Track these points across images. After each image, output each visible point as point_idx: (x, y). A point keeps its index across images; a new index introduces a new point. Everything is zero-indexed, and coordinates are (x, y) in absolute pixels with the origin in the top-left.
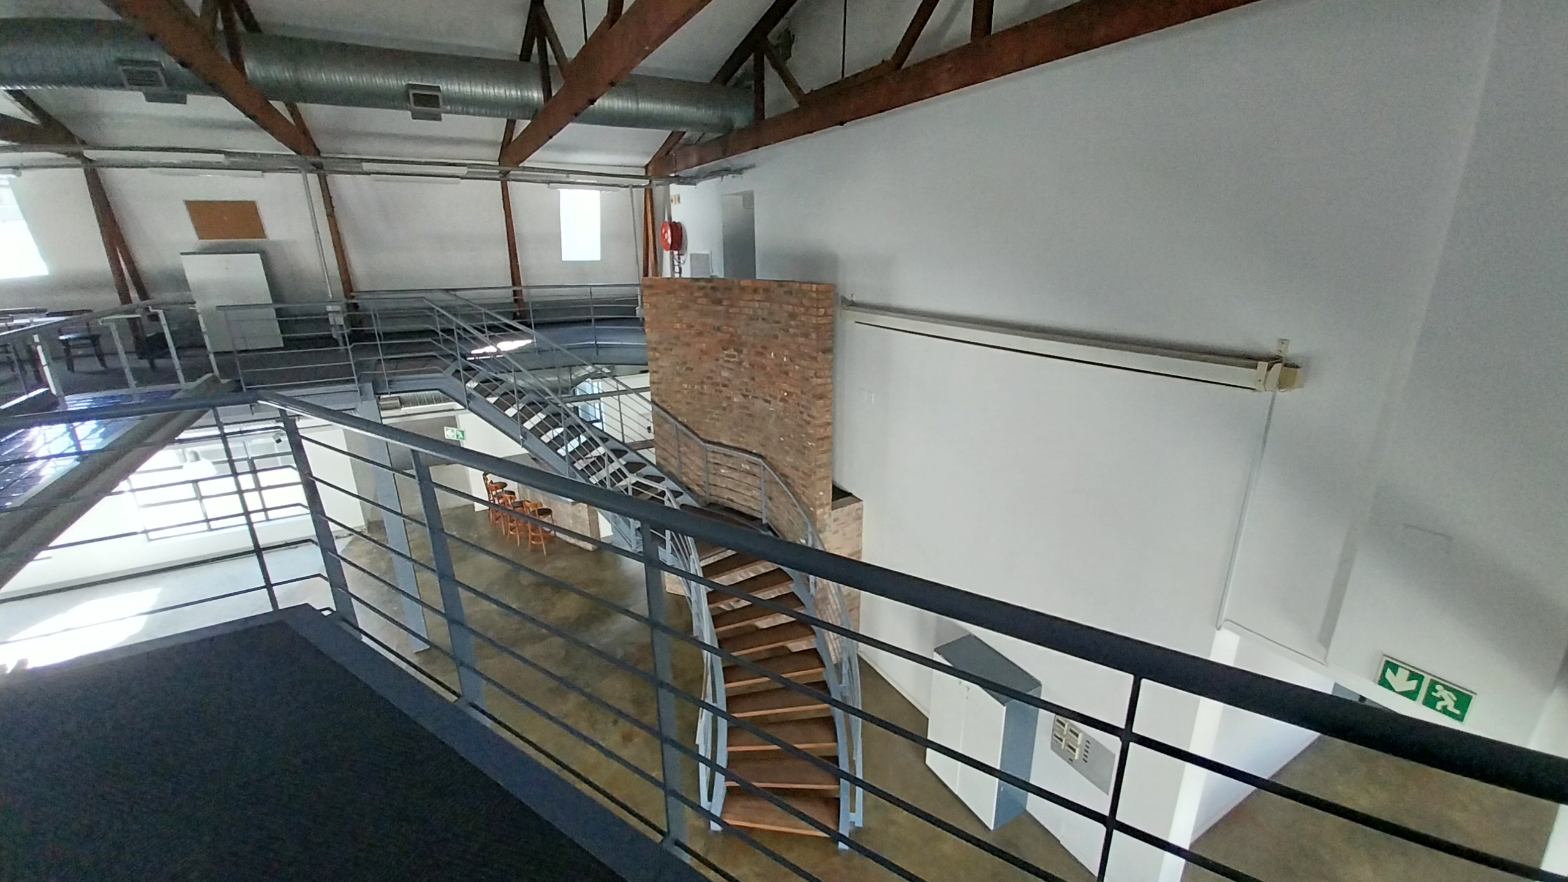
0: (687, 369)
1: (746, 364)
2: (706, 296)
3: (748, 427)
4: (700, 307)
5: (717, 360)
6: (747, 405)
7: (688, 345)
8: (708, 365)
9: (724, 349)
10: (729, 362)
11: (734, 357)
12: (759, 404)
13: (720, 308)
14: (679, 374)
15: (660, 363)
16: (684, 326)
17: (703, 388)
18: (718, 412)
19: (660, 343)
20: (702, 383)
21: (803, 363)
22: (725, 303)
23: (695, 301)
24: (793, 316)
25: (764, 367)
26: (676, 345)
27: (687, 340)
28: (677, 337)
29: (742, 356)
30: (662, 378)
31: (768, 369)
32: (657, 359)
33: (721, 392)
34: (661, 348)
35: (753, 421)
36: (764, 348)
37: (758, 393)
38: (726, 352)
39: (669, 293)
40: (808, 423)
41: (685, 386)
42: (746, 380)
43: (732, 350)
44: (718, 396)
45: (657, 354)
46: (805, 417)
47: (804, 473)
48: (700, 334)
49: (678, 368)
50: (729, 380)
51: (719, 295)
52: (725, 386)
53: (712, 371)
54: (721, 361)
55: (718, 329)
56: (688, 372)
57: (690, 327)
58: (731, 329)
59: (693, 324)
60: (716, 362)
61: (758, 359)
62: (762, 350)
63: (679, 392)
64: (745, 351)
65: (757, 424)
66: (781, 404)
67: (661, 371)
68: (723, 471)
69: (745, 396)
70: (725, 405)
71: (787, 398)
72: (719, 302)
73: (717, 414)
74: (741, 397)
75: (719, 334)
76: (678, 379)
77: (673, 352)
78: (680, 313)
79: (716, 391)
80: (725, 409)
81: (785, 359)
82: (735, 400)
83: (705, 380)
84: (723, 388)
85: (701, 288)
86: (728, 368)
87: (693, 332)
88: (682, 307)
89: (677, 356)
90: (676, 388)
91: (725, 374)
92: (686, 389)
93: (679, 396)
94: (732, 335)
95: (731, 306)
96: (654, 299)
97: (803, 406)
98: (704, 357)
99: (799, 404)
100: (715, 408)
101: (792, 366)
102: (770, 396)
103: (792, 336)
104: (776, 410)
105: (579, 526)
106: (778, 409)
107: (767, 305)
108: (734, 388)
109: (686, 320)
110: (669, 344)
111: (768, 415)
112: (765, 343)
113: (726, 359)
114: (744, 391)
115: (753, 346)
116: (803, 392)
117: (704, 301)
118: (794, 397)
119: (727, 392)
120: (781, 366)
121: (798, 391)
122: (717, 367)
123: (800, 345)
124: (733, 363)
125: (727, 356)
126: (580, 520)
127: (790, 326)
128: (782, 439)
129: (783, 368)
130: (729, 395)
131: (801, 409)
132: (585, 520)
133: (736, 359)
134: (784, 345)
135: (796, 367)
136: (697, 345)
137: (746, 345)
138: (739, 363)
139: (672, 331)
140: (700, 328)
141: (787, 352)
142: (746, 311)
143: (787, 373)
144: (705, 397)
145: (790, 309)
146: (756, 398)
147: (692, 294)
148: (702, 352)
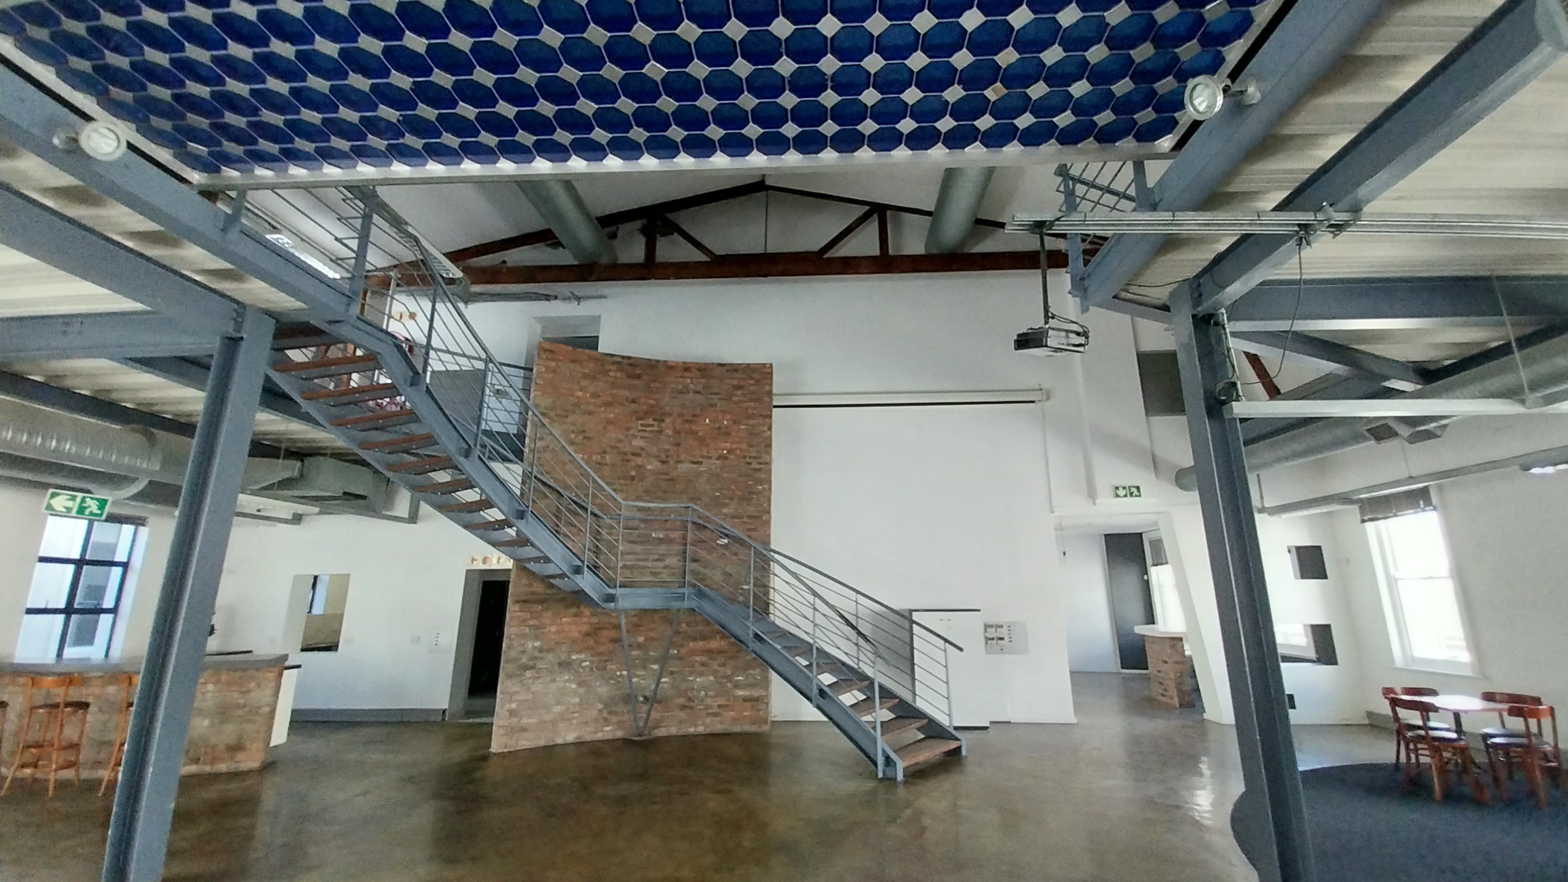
0: (584, 438)
1: (669, 432)
2: (621, 370)
3: (665, 492)
4: (611, 380)
5: (628, 429)
6: (664, 470)
7: (590, 413)
8: (614, 434)
9: (638, 419)
10: (645, 431)
11: (652, 426)
12: (684, 467)
13: (637, 382)
14: (573, 443)
16: (589, 395)
17: (603, 458)
19: (552, 409)
20: (605, 452)
21: (751, 422)
22: (644, 378)
23: (606, 373)
24: (737, 388)
25: (693, 433)
26: (574, 412)
27: (591, 408)
28: (577, 405)
29: (663, 425)
31: (700, 434)
33: (628, 461)
34: (552, 414)
35: (674, 486)
36: (695, 416)
37: (683, 457)
38: (640, 422)
39: (573, 361)
40: (759, 470)
42: (667, 447)
43: (651, 420)
44: (624, 466)
46: (754, 466)
47: (750, 517)
48: (608, 404)
49: (573, 436)
50: (642, 449)
51: (638, 371)
52: (633, 454)
53: (620, 441)
54: (631, 432)
55: (633, 401)
56: (586, 442)
57: (595, 396)
58: (652, 402)
59: (601, 394)
60: (626, 432)
61: (687, 426)
62: (691, 418)
63: (569, 462)
64: (668, 420)
65: (679, 487)
66: (719, 462)
69: (663, 462)
70: (633, 473)
71: (727, 455)
72: (639, 377)
73: (621, 484)
74: (659, 464)
75: (633, 406)
77: (567, 420)
78: (584, 383)
79: (623, 460)
80: (633, 478)
81: (725, 423)
82: (649, 467)
83: (608, 449)
84: (633, 458)
85: (614, 363)
86: (642, 437)
87: (599, 401)
88: (585, 376)
89: (573, 424)
91: (638, 443)
93: (568, 467)
94: (652, 406)
95: (654, 381)
96: (553, 364)
97: (750, 457)
98: (610, 427)
99: (745, 457)
100: (619, 478)
101: (736, 428)
102: (702, 457)
103: (736, 403)
104: (710, 469)
105: (229, 728)
106: (713, 467)
107: (703, 380)
108: (649, 455)
109: (591, 389)
110: (565, 411)
111: (699, 475)
112: (698, 411)
113: (640, 428)
114: (663, 458)
115: (681, 415)
116: (750, 446)
117: (619, 374)
118: (738, 452)
119: (639, 461)
120: (719, 428)
121: (744, 446)
122: (626, 436)
123: (747, 409)
124: (651, 431)
125: (642, 425)
126: (240, 712)
127: (736, 395)
128: (718, 494)
129: (723, 430)
130: (639, 463)
131: (748, 460)
132: (259, 708)
133: (655, 428)
134: (724, 412)
135: (742, 427)
136: (603, 415)
137: (670, 415)
138: (660, 432)
139: (572, 398)
140: (609, 399)
141: (728, 417)
142: (674, 386)
143: (728, 434)
144: (606, 467)
145: (735, 382)
146: (679, 462)
147: (603, 365)
148: (609, 422)
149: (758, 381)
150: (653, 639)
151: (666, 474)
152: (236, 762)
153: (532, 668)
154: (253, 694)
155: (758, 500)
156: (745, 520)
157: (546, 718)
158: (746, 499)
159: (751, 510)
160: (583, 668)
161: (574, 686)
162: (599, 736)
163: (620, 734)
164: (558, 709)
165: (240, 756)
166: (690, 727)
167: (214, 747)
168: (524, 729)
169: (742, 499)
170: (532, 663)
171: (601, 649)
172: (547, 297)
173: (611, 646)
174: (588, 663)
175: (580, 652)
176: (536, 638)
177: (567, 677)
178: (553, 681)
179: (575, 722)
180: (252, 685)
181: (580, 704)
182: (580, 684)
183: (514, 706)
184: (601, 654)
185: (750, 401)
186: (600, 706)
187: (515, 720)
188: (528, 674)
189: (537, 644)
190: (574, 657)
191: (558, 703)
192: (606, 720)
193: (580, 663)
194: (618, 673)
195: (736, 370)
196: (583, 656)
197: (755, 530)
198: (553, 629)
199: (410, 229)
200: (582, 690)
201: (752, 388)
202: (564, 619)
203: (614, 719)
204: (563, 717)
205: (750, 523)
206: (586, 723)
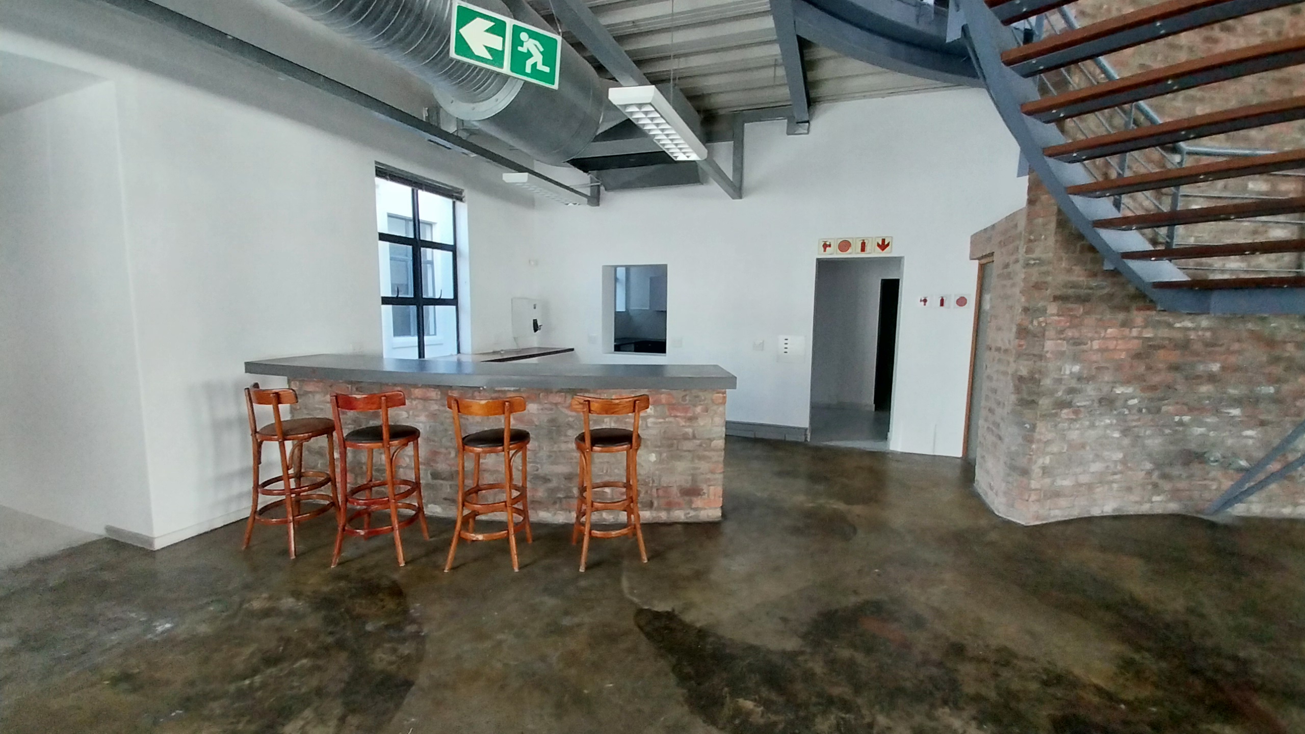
105: (681, 466)
126: (688, 445)
132: (711, 440)
150: (1236, 369)
152: (696, 509)
153: (1069, 405)
154: (701, 422)
157: (1084, 479)
160: (1130, 408)
161: (1116, 435)
162: (1145, 508)
163: (1173, 507)
164: (1096, 467)
165: (698, 502)
166: (1284, 507)
167: (667, 489)
168: (1057, 494)
170: (1069, 398)
171: (1156, 379)
173: (1167, 377)
174: (1135, 401)
175: (1127, 382)
176: (1076, 359)
177: (1108, 421)
178: (1092, 426)
179: (1115, 486)
180: (699, 409)
181: (1124, 462)
182: (1125, 432)
183: (1047, 460)
184: (1153, 388)
186: (1149, 466)
187: (1047, 481)
188: (1065, 413)
189: (1076, 368)
190: (1118, 392)
191: (1098, 457)
192: (1155, 486)
193: (1126, 401)
194: (1177, 419)
196: (1129, 390)
198: (1096, 345)
200: (1126, 442)
202: (1109, 331)
203: (1167, 486)
204: (1102, 479)
206: (1129, 489)
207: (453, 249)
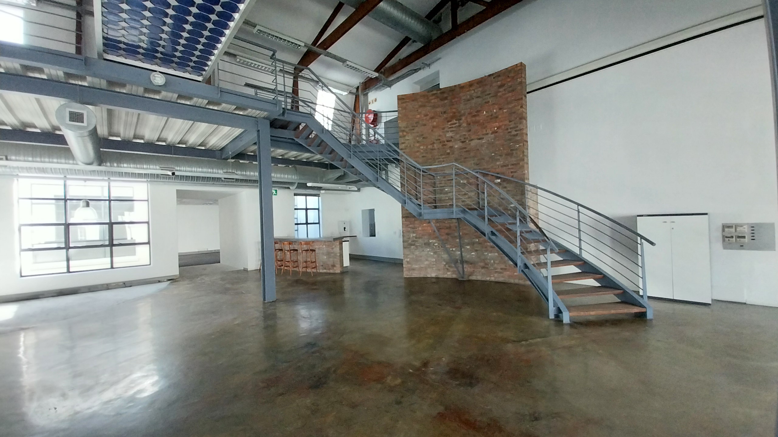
0: (423, 138)
1: (465, 125)
2: (437, 97)
3: (466, 158)
5: (443, 129)
6: (464, 146)
7: (425, 125)
8: (437, 133)
9: (448, 122)
10: (452, 127)
11: (456, 123)
12: (474, 143)
13: (446, 101)
14: (418, 142)
15: (407, 138)
16: (423, 116)
17: (433, 146)
18: (444, 156)
19: (406, 127)
20: (434, 143)
21: (510, 106)
22: (449, 98)
23: (429, 102)
24: (500, 86)
25: (477, 122)
26: (417, 126)
27: (424, 122)
28: (418, 122)
29: (461, 121)
30: (407, 146)
31: (481, 121)
32: (405, 136)
33: (445, 145)
34: (407, 130)
35: (470, 154)
36: (478, 111)
37: (473, 137)
38: (449, 123)
39: (413, 101)
40: (517, 135)
41: (422, 147)
42: (464, 133)
43: (454, 120)
44: (444, 148)
45: (405, 133)
46: (514, 133)
47: (513, 165)
48: (432, 118)
49: (418, 138)
50: (452, 137)
51: (445, 95)
52: (448, 141)
53: (440, 136)
54: (446, 130)
55: (445, 112)
56: (424, 140)
57: (426, 115)
58: (454, 110)
59: (428, 113)
61: (474, 119)
62: (476, 113)
63: (418, 151)
64: (463, 118)
65: (472, 154)
66: (493, 135)
67: (407, 142)
68: (446, 190)
69: (463, 142)
70: (448, 151)
71: (497, 130)
72: (446, 98)
73: (443, 158)
74: (461, 144)
75: (445, 115)
76: (418, 145)
77: (415, 131)
78: (420, 110)
79: (443, 145)
80: (448, 154)
81: (495, 111)
82: (456, 146)
83: (435, 141)
84: (447, 143)
85: (433, 95)
86: (451, 131)
87: (428, 117)
88: (421, 106)
89: (417, 132)
90: (416, 150)
91: (449, 134)
92: (422, 149)
93: (417, 154)
94: (454, 113)
95: (454, 98)
96: (405, 105)
97: (511, 128)
98: (435, 130)
99: (507, 129)
100: (442, 155)
101: (501, 112)
102: (483, 135)
103: (500, 97)
104: (488, 140)
105: (331, 259)
106: (490, 139)
107: (480, 89)
108: (456, 140)
109: (423, 112)
110: (413, 126)
111: (482, 145)
112: (479, 108)
113: (450, 126)
114: (463, 140)
115: (469, 114)
116: (510, 122)
117: (436, 100)
118: (503, 127)
119: (450, 144)
120: (492, 115)
121: (507, 122)
122: (443, 132)
123: (507, 98)
124: (455, 127)
125: (450, 125)
126: (332, 255)
127: (500, 92)
128: (493, 154)
129: (495, 115)
130: (451, 145)
131: (509, 130)
132: (337, 253)
133: (457, 125)
134: (494, 104)
135: (505, 111)
136: (430, 124)
137: (464, 115)
138: (460, 126)
139: (415, 119)
140: (433, 115)
141: (496, 106)
142: (464, 98)
143: (497, 117)
144: (435, 151)
145: (499, 83)
146: (472, 140)
147: (428, 98)
148: (434, 127)
149: (513, 77)
150: (466, 234)
151: (465, 148)
152: (334, 270)
153: (414, 245)
154: (334, 249)
155: (516, 153)
156: (510, 167)
157: (422, 266)
158: (510, 154)
159: (513, 160)
160: (435, 246)
161: (432, 254)
162: (445, 276)
163: (454, 276)
164: (426, 263)
165: (335, 268)
166: (487, 277)
167: (328, 265)
168: (414, 269)
169: (507, 155)
170: (413, 243)
171: (443, 238)
172: (416, 71)
173: (446, 237)
174: (437, 244)
175: (433, 239)
176: (414, 233)
177: (429, 250)
178: (423, 251)
179: (434, 269)
180: (334, 246)
181: (436, 261)
182: (435, 253)
183: (408, 260)
184: (443, 240)
185: (509, 92)
186: (445, 263)
187: (409, 265)
188: (412, 247)
189: (414, 235)
190: (431, 241)
191: (427, 260)
192: (448, 269)
193: (434, 244)
194: (451, 249)
195: (499, 76)
196: (434, 241)
197: (515, 172)
198: (420, 229)
199: (348, 63)
200: (435, 256)
201: (510, 84)
202: (424, 225)
203: (451, 269)
204: (429, 266)
205: (512, 168)
206: (439, 270)
207: (318, 209)
